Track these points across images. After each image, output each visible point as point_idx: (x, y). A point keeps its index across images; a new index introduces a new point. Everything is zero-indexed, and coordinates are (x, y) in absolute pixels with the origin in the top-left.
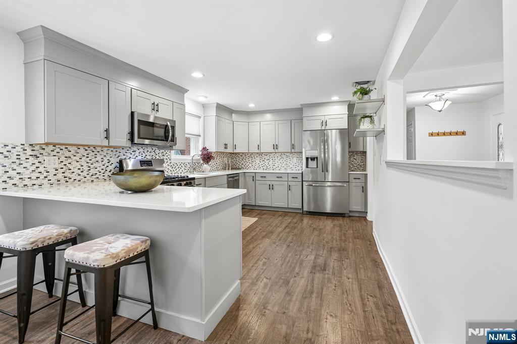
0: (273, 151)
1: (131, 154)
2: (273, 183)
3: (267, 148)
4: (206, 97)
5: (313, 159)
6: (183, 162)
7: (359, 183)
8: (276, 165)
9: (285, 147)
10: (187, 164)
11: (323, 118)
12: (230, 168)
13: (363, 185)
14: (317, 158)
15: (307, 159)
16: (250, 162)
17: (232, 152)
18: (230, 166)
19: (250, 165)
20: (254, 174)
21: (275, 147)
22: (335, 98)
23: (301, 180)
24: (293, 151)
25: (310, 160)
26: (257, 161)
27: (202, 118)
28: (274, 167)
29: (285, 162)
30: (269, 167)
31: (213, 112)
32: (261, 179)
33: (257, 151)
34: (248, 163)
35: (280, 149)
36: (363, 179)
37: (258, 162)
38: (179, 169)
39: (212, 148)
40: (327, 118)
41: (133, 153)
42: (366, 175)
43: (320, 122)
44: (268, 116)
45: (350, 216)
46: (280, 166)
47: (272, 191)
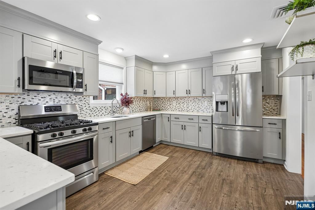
0: (186, 95)
2: (185, 124)
3: (181, 93)
5: (223, 103)
6: (104, 106)
7: (276, 129)
8: (190, 108)
9: (196, 92)
10: (109, 107)
11: (233, 63)
12: (152, 110)
13: (281, 131)
14: (227, 102)
15: (217, 103)
16: (169, 104)
17: (153, 97)
18: (152, 108)
19: (169, 107)
20: (169, 116)
21: (188, 92)
22: (247, 41)
23: (211, 123)
24: (204, 95)
25: (219, 104)
26: (174, 104)
27: (125, 68)
28: (188, 109)
29: (197, 105)
30: (183, 110)
31: (133, 63)
32: (175, 120)
33: (173, 96)
34: (167, 106)
35: (192, 94)
36: (280, 125)
37: (175, 105)
38: (99, 112)
39: (132, 94)
40: (237, 63)
41: (42, 99)
42: (284, 121)
43: (230, 67)
45: (264, 163)
46: (193, 108)
47: (185, 131)
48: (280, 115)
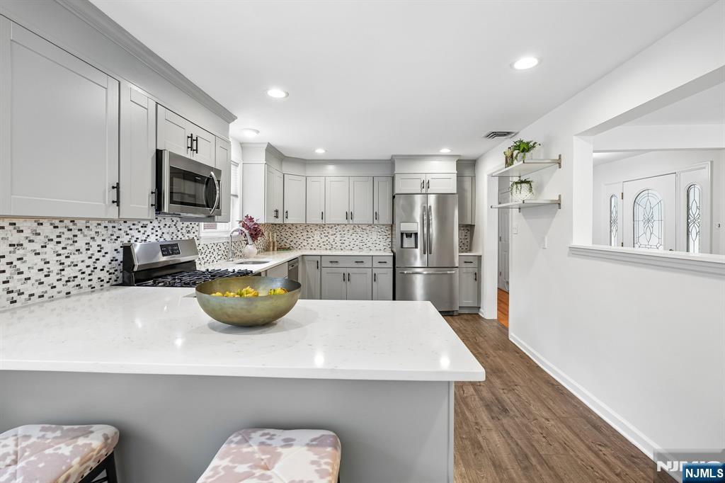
0: (346, 222)
1: (139, 232)
2: (349, 271)
3: (335, 216)
4: (258, 132)
5: (409, 235)
6: (216, 242)
7: (471, 268)
8: (347, 243)
9: (363, 216)
10: (221, 245)
11: (423, 177)
12: (276, 248)
13: (476, 270)
14: (416, 234)
15: (402, 234)
16: (305, 237)
17: (282, 223)
18: (276, 245)
19: (305, 243)
20: (318, 259)
21: (349, 216)
22: (445, 151)
23: (391, 266)
24: (376, 222)
25: (405, 236)
26: (315, 237)
27: (240, 166)
28: (344, 245)
29: (360, 238)
30: (334, 247)
31: (261, 157)
32: (330, 265)
33: (320, 221)
34: (301, 241)
35: (356, 220)
36: (476, 263)
37: (317, 237)
38: (211, 254)
39: (260, 218)
40: (429, 177)
41: (142, 230)
42: (480, 257)
43: (419, 183)
44: (331, 169)
45: (460, 314)
46: (351, 244)
47: (348, 283)
48: (470, 250)
